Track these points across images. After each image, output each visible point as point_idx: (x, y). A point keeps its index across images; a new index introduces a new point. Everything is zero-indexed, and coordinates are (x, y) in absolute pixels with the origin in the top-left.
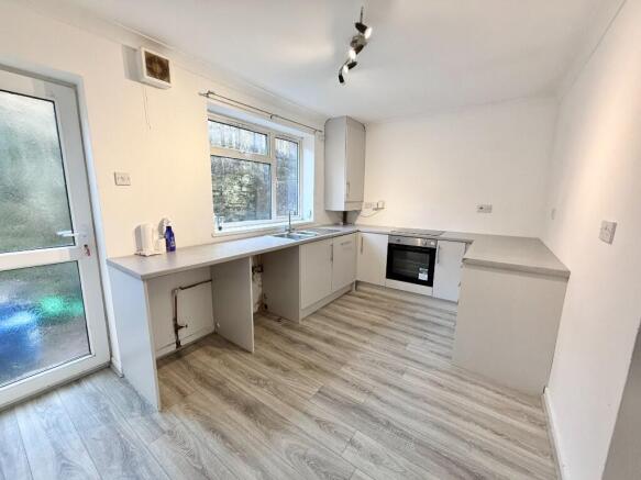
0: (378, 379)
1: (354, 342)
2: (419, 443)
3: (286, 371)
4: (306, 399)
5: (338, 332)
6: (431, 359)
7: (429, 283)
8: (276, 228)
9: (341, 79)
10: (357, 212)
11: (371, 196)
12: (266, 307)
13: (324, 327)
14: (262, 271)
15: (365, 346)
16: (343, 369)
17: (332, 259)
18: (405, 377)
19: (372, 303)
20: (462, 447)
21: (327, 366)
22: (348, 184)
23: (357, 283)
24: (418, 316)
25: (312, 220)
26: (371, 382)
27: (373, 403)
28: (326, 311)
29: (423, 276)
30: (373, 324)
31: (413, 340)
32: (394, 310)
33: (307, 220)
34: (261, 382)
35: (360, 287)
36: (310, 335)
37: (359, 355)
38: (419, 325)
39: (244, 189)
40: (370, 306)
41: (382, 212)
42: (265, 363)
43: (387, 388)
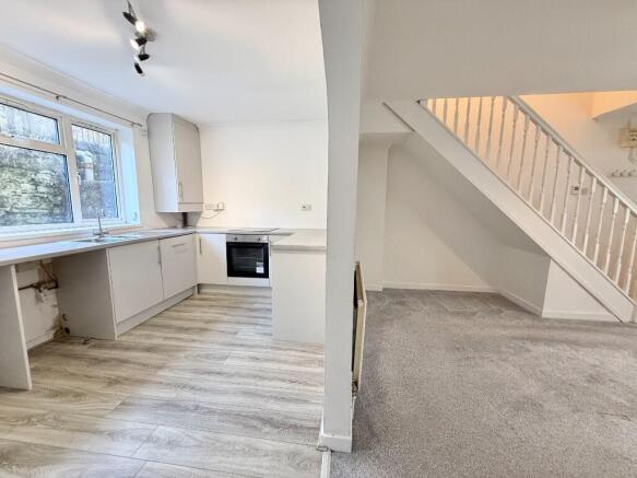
0: (196, 371)
1: (183, 344)
2: (224, 413)
3: (78, 395)
4: (100, 417)
5: (165, 338)
6: (258, 339)
7: (266, 275)
8: (79, 233)
9: (140, 71)
10: (198, 214)
11: (210, 197)
12: (67, 330)
13: (148, 337)
14: (57, 287)
15: (193, 345)
16: (161, 373)
17: (160, 262)
18: (227, 361)
19: (213, 303)
20: (260, 402)
21: (141, 375)
22: (180, 184)
23: (199, 286)
24: (256, 306)
25: (138, 223)
26: (188, 375)
27: (187, 394)
28: (156, 320)
29: (260, 270)
30: (209, 322)
31: (244, 327)
32: (234, 305)
33: (132, 223)
34: (34, 420)
35: (204, 290)
36: (128, 348)
37: (182, 355)
38: (253, 314)
39: (42, 189)
40: (212, 306)
41: (222, 212)
42: (46, 396)
43: (206, 376)
